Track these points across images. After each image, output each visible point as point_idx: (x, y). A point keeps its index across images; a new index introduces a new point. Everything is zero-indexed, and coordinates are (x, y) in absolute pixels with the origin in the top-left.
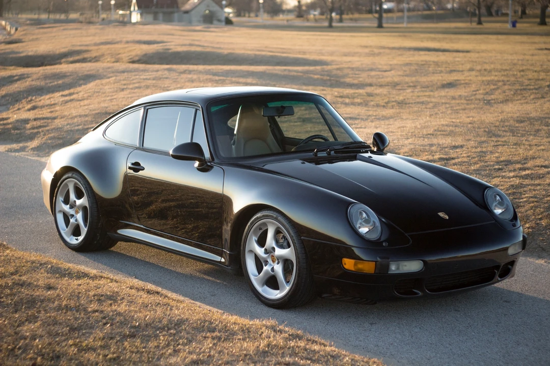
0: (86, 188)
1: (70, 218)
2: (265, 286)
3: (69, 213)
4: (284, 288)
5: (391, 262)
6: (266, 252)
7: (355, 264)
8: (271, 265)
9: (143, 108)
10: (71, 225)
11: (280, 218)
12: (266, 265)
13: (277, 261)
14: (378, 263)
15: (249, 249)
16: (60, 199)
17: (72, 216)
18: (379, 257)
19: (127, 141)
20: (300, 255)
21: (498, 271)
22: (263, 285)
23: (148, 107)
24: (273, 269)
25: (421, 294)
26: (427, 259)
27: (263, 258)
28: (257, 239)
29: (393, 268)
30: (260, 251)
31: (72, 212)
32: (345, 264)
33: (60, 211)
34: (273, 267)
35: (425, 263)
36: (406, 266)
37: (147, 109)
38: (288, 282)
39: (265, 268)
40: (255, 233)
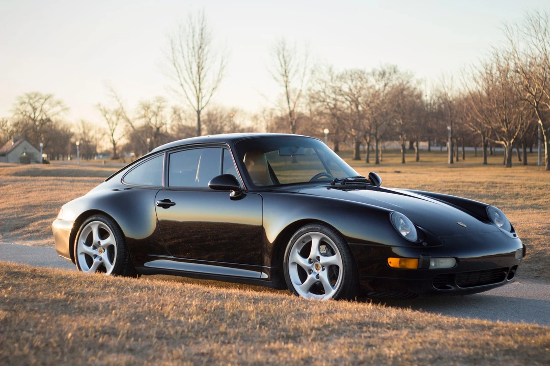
0: (112, 227)
1: (93, 258)
2: (309, 293)
3: (91, 253)
4: (329, 291)
5: (431, 259)
6: (310, 261)
7: (400, 263)
8: (315, 273)
9: (165, 154)
10: (95, 265)
11: (325, 230)
12: (310, 274)
13: (321, 269)
14: (420, 260)
15: (292, 261)
16: (82, 241)
17: (96, 256)
18: (422, 255)
19: (150, 184)
20: (346, 260)
21: (507, 272)
22: (307, 292)
23: (170, 152)
24: (318, 276)
25: (453, 288)
26: (459, 257)
27: (308, 267)
28: (299, 252)
29: (433, 264)
30: (303, 262)
31: (95, 252)
32: (390, 263)
33: (82, 253)
34: (318, 274)
35: (457, 259)
36: (442, 263)
37: (170, 154)
38: (333, 285)
39: (309, 277)
40: (298, 246)
